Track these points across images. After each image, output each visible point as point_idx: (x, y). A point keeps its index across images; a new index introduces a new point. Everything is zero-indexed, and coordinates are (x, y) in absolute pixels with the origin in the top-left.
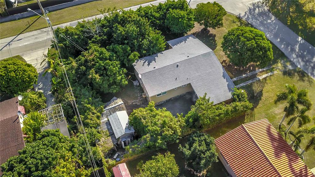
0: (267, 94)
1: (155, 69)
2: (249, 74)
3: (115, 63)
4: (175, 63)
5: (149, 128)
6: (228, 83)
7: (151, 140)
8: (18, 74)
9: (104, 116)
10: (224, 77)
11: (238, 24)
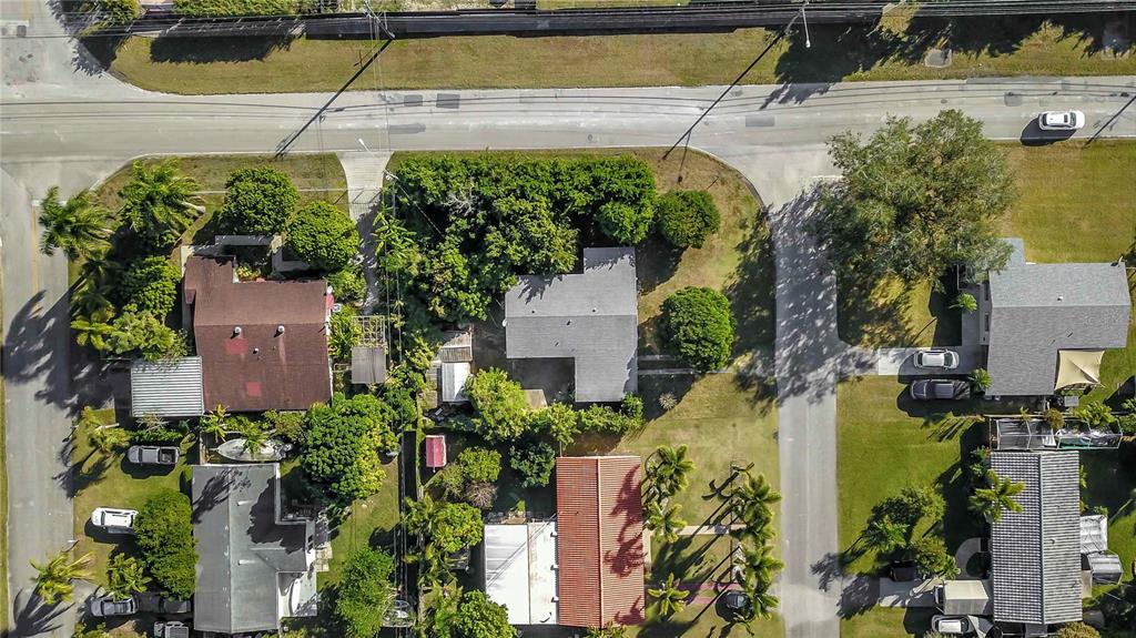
0: (687, 404)
1: (534, 315)
4: (566, 316)
5: (484, 413)
7: (480, 429)
9: (438, 356)
10: (629, 366)
11: (749, 232)
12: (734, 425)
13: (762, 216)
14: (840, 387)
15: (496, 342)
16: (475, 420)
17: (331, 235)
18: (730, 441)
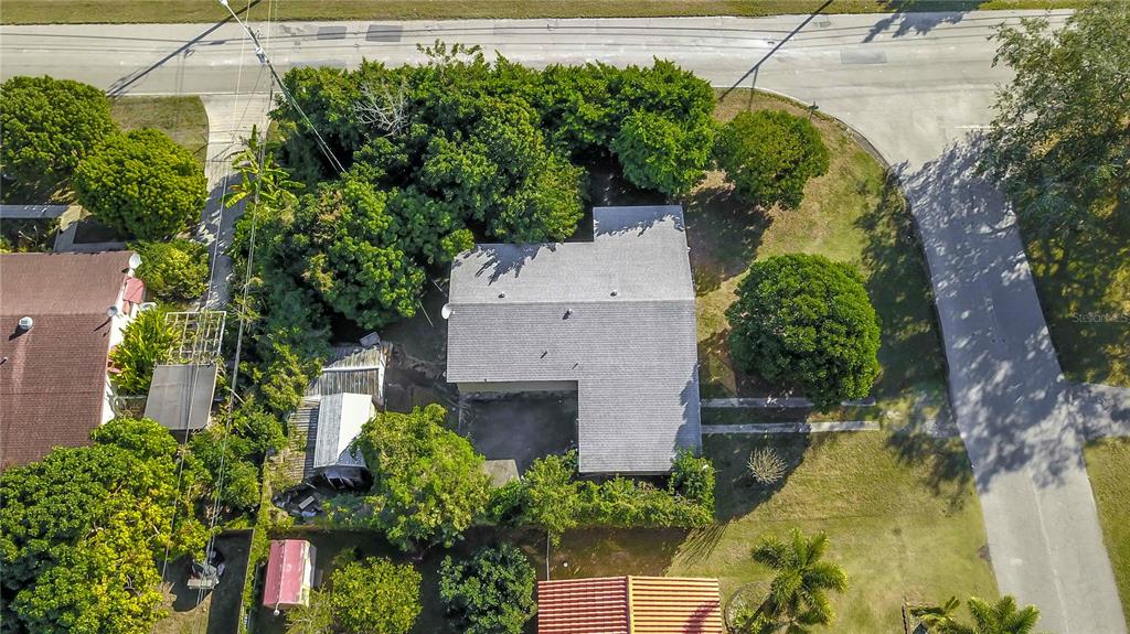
0: (800, 489)
1: (502, 301)
2: (789, 400)
3: (386, 255)
4: (562, 304)
5: (391, 481)
6: (684, 422)
7: (382, 516)
8: (146, 192)
9: (316, 385)
10: (684, 396)
11: (873, 201)
12: (897, 532)
13: (891, 180)
14: (1090, 455)
15: (430, 375)
16: (373, 499)
17: (153, 164)
18: (894, 564)
